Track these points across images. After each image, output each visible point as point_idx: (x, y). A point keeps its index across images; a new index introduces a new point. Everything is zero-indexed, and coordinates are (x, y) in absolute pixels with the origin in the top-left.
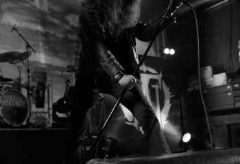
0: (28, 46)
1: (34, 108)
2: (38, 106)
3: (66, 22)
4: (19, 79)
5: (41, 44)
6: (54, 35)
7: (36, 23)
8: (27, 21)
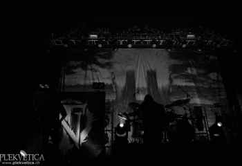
0: (188, 96)
1: (197, 131)
2: (199, 130)
3: (210, 78)
4: (186, 114)
5: (195, 93)
6: (202, 87)
7: (190, 82)
8: (186, 82)
